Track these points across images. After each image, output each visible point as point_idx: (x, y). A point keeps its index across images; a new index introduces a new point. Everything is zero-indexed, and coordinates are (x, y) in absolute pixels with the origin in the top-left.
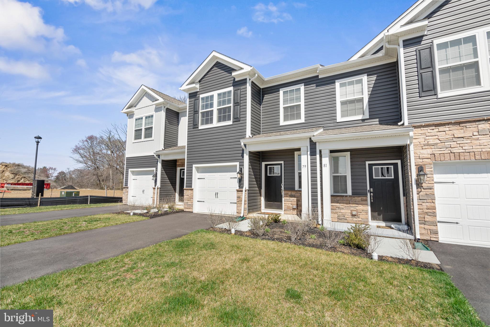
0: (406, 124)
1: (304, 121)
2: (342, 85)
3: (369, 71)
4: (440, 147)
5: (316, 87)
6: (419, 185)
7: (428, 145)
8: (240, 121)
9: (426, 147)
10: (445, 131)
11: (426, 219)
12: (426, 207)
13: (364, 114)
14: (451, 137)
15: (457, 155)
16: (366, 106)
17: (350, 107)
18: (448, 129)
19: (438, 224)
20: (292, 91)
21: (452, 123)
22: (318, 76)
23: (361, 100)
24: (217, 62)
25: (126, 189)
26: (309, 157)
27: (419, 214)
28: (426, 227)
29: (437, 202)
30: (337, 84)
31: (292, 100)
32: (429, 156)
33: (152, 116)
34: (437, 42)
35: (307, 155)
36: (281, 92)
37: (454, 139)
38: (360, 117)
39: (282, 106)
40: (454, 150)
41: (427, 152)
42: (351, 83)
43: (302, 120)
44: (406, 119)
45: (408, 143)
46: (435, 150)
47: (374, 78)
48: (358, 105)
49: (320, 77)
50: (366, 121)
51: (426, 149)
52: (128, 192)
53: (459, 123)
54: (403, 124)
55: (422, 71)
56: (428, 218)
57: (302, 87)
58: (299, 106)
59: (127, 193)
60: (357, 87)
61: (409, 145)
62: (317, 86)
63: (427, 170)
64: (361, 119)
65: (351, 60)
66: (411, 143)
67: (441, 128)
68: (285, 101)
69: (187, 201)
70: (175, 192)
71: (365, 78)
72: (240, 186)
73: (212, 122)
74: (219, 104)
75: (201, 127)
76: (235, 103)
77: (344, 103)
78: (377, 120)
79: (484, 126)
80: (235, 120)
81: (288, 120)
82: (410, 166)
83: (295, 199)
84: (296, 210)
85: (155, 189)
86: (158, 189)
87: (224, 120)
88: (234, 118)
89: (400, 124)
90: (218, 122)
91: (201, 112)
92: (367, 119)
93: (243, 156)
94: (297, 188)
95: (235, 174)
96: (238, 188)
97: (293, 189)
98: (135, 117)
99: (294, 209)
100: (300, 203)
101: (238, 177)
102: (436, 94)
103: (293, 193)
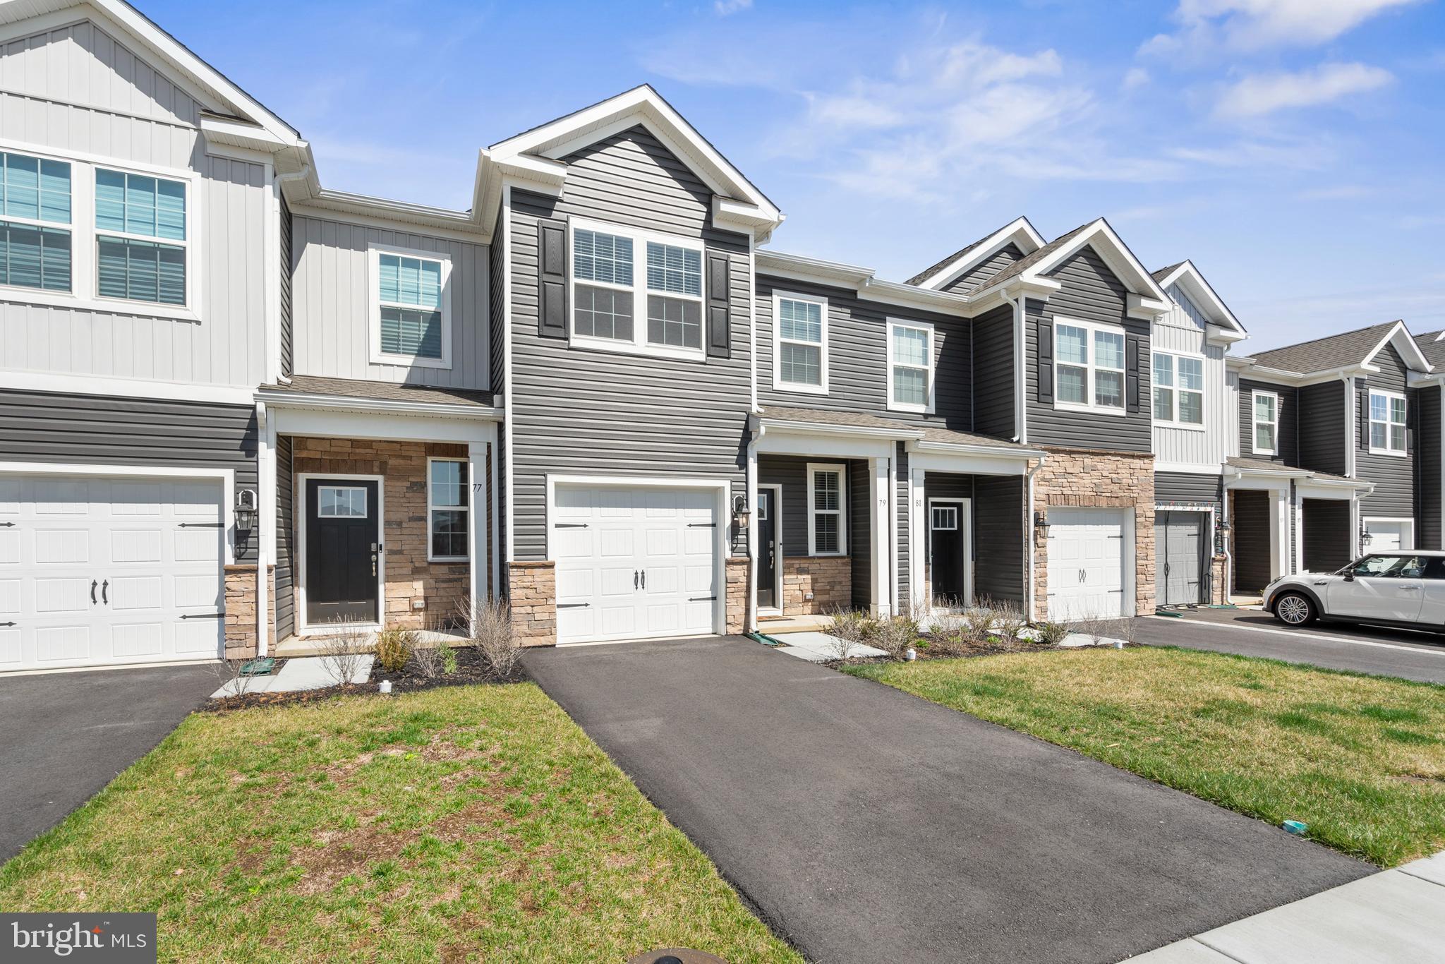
0: (1025, 442)
1: (827, 393)
2: (898, 331)
3: (940, 321)
4: (1054, 485)
5: (851, 317)
6: (1036, 543)
7: (1045, 480)
8: (729, 358)
9: (1043, 483)
10: (1058, 462)
11: (1039, 593)
13: (927, 405)
14: (1062, 471)
15: (1066, 497)
16: (932, 389)
18: (1060, 459)
19: (1048, 598)
20: (802, 307)
21: (1065, 450)
22: (855, 292)
23: (924, 373)
24: (640, 126)
26: (894, 482)
27: (1034, 585)
28: (1039, 604)
29: (1048, 566)
30: (891, 324)
31: (801, 330)
32: (1046, 499)
35: (887, 479)
37: (1067, 476)
38: (921, 409)
39: (777, 339)
40: (1065, 491)
41: (1044, 490)
42: (910, 333)
43: (824, 388)
44: (1022, 432)
45: (1024, 473)
46: (1051, 488)
47: (943, 336)
48: (919, 383)
49: (860, 296)
50: (930, 419)
51: (1042, 485)
53: (1070, 453)
54: (1018, 442)
55: (1041, 360)
56: (1040, 591)
57: (824, 307)
58: (817, 351)
60: (917, 344)
61: (1027, 478)
62: (853, 316)
63: (1045, 519)
64: (923, 412)
65: (918, 290)
66: (1030, 474)
67: (1058, 457)
69: (529, 609)
70: (294, 584)
71: (930, 330)
72: (733, 550)
73: (626, 332)
74: (655, 279)
75: (577, 340)
76: (711, 297)
77: (899, 371)
78: (944, 420)
79: (1088, 461)
80: (713, 351)
81: (804, 382)
82: (1028, 511)
83: (809, 577)
84: (810, 604)
85: (256, 571)
86: (270, 570)
87: (674, 339)
88: (712, 343)
89: (1015, 439)
90: (650, 341)
91: (577, 286)
92: (931, 415)
93: (743, 464)
94: (812, 550)
95: (704, 515)
96: (728, 555)
97: (805, 553)
99: (806, 601)
100: (818, 586)
101: (727, 523)
102: (1052, 403)
103: (804, 563)
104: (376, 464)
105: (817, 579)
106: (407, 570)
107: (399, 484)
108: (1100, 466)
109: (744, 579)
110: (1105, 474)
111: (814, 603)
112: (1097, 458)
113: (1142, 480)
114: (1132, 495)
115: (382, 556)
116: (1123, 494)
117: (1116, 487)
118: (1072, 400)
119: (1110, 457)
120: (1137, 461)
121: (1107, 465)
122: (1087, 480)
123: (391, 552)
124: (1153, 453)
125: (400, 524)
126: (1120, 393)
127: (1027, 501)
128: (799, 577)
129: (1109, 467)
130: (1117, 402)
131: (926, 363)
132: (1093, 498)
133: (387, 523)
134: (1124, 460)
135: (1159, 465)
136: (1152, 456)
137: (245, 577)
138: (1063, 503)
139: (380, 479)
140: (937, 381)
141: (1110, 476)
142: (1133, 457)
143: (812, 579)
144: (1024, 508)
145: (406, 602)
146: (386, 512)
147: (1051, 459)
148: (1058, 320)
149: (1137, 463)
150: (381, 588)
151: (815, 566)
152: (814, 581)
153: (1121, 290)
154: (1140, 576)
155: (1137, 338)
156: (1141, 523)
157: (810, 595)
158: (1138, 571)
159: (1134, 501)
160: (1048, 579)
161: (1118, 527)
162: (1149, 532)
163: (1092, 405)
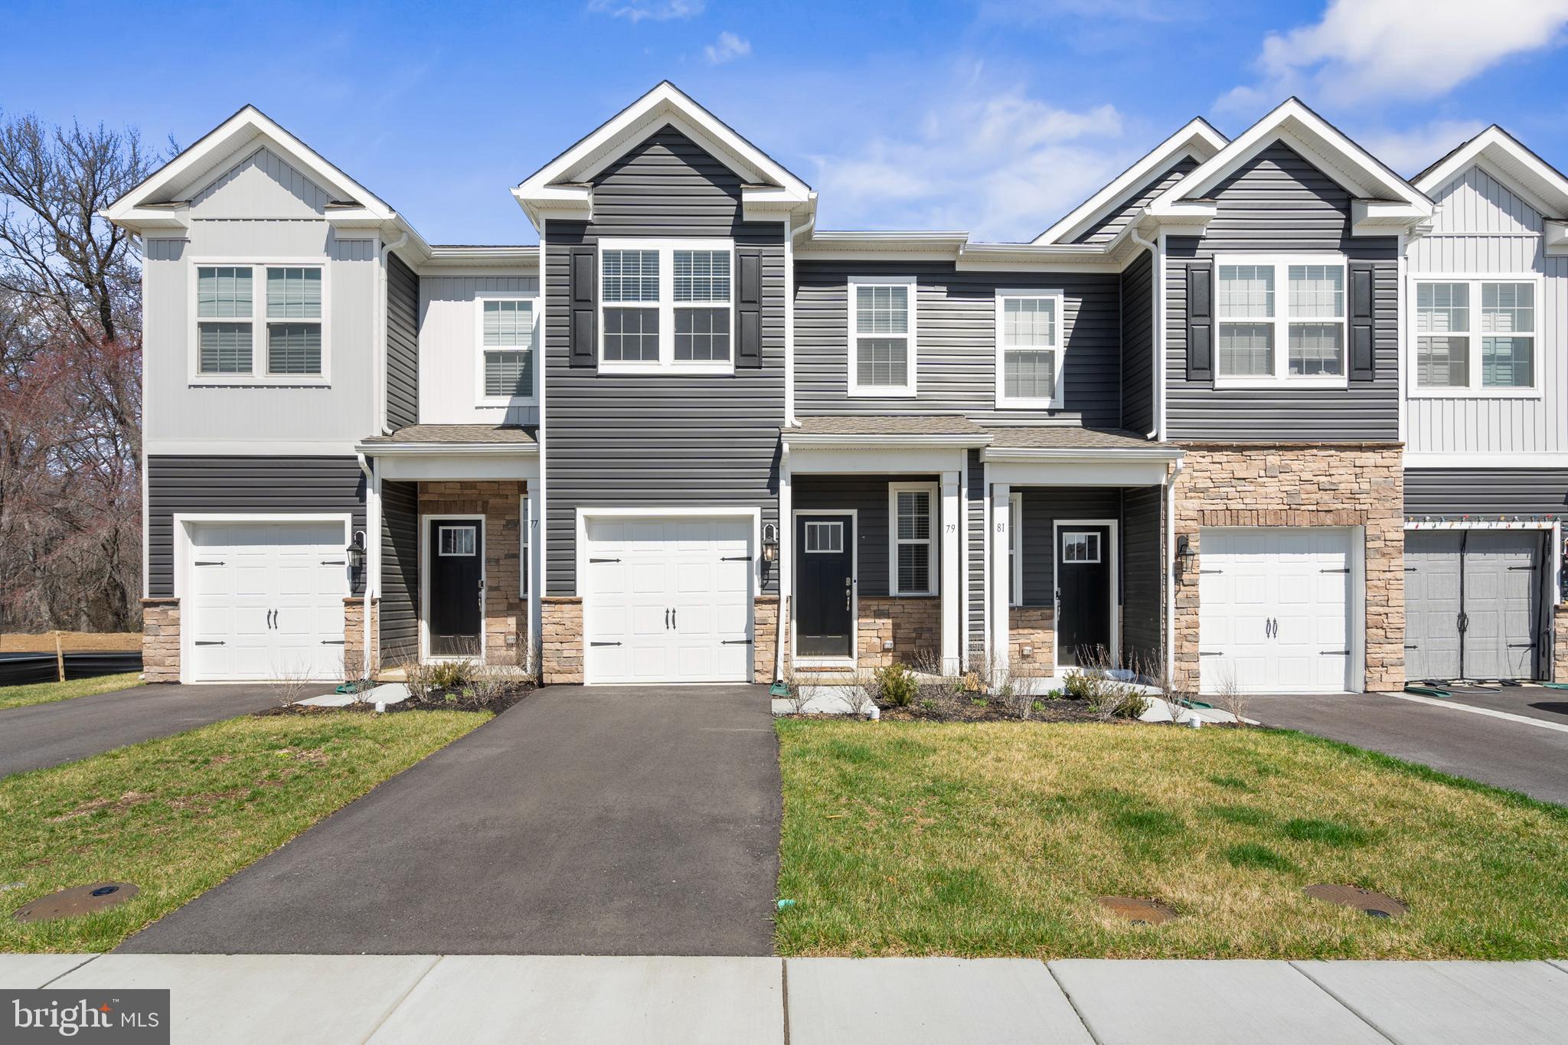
0: (1163, 438)
1: (914, 394)
2: (1010, 306)
3: (1069, 284)
4: (1213, 496)
5: (947, 296)
6: (1178, 579)
7: (1195, 489)
8: (760, 367)
9: (1192, 494)
10: (1221, 463)
11: (1185, 650)
12: (1184, 624)
13: (1053, 397)
14: (1225, 476)
15: (1235, 513)
16: (1059, 376)
17: (1024, 369)
18: (1225, 459)
19: (1201, 658)
20: (882, 292)
21: (1232, 446)
22: (952, 264)
23: (1050, 356)
26: (965, 501)
27: (1176, 639)
28: (1185, 665)
29: (1201, 611)
30: (1000, 298)
31: (884, 321)
32: (1194, 514)
33: (314, 274)
34: (1222, 260)
35: (958, 497)
36: (852, 288)
37: (1234, 482)
38: (1045, 403)
39: (853, 335)
40: (1233, 505)
41: (1193, 505)
42: (1030, 306)
43: (911, 389)
44: (1162, 428)
45: (1164, 482)
46: (1206, 502)
47: (1077, 303)
48: (1041, 370)
49: (959, 268)
50: (1057, 416)
51: (1191, 498)
52: (176, 622)
53: (1241, 449)
54: (1155, 439)
55: (1193, 320)
56: (1188, 647)
57: (912, 288)
58: (902, 344)
59: (172, 630)
60: (1041, 318)
61: (1166, 488)
62: (950, 294)
63: (1193, 545)
64: (1047, 407)
65: (1035, 244)
66: (1170, 482)
67: (1218, 456)
68: (864, 321)
69: (558, 646)
70: (417, 617)
71: (1059, 298)
72: (763, 587)
73: (652, 353)
74: (681, 290)
75: (605, 367)
76: (741, 300)
77: (1011, 357)
78: (1079, 415)
79: (1273, 459)
80: (744, 361)
81: (870, 383)
82: (1166, 535)
83: (890, 621)
84: (890, 654)
85: (363, 604)
86: (373, 603)
87: (702, 354)
88: (740, 353)
89: (1150, 435)
90: (676, 358)
91: (605, 310)
92: (1059, 411)
93: (774, 487)
94: (894, 589)
95: (739, 548)
96: (757, 592)
97: (882, 592)
98: (194, 258)
99: (885, 651)
100: (901, 633)
101: (757, 556)
102: (1212, 380)
103: (884, 606)
104: (480, 503)
105: (900, 624)
106: (503, 607)
107: (496, 522)
108: (1295, 465)
109: (774, 620)
110: (1306, 476)
111: (895, 654)
112: (1290, 455)
113: (1377, 483)
114: (1358, 507)
115: (483, 593)
116: (1340, 506)
117: (1327, 497)
119: (1315, 451)
120: (1370, 454)
121: (1309, 465)
122: (1272, 487)
123: (491, 589)
124: (1401, 439)
125: (497, 561)
127: (1166, 520)
128: (877, 621)
129: (1314, 466)
130: (1334, 367)
131: (1052, 342)
132: (1284, 513)
133: (488, 560)
134: (1343, 455)
135: (1410, 459)
136: (1400, 446)
137: (358, 608)
138: (1228, 521)
139: (482, 517)
140: (1066, 365)
141: (1315, 479)
142: (1360, 448)
143: (893, 624)
144: (1162, 530)
145: (502, 637)
146: (487, 549)
147: (1209, 459)
149: (1369, 458)
150: (483, 622)
151: (897, 609)
152: (896, 627)
153: (1344, 201)
154: (1374, 630)
155: (1372, 265)
156: (1377, 550)
157: (889, 644)
158: (1370, 623)
159: (1363, 517)
160: (1201, 631)
161: (1342, 557)
162: (1393, 562)
163: (1284, 377)
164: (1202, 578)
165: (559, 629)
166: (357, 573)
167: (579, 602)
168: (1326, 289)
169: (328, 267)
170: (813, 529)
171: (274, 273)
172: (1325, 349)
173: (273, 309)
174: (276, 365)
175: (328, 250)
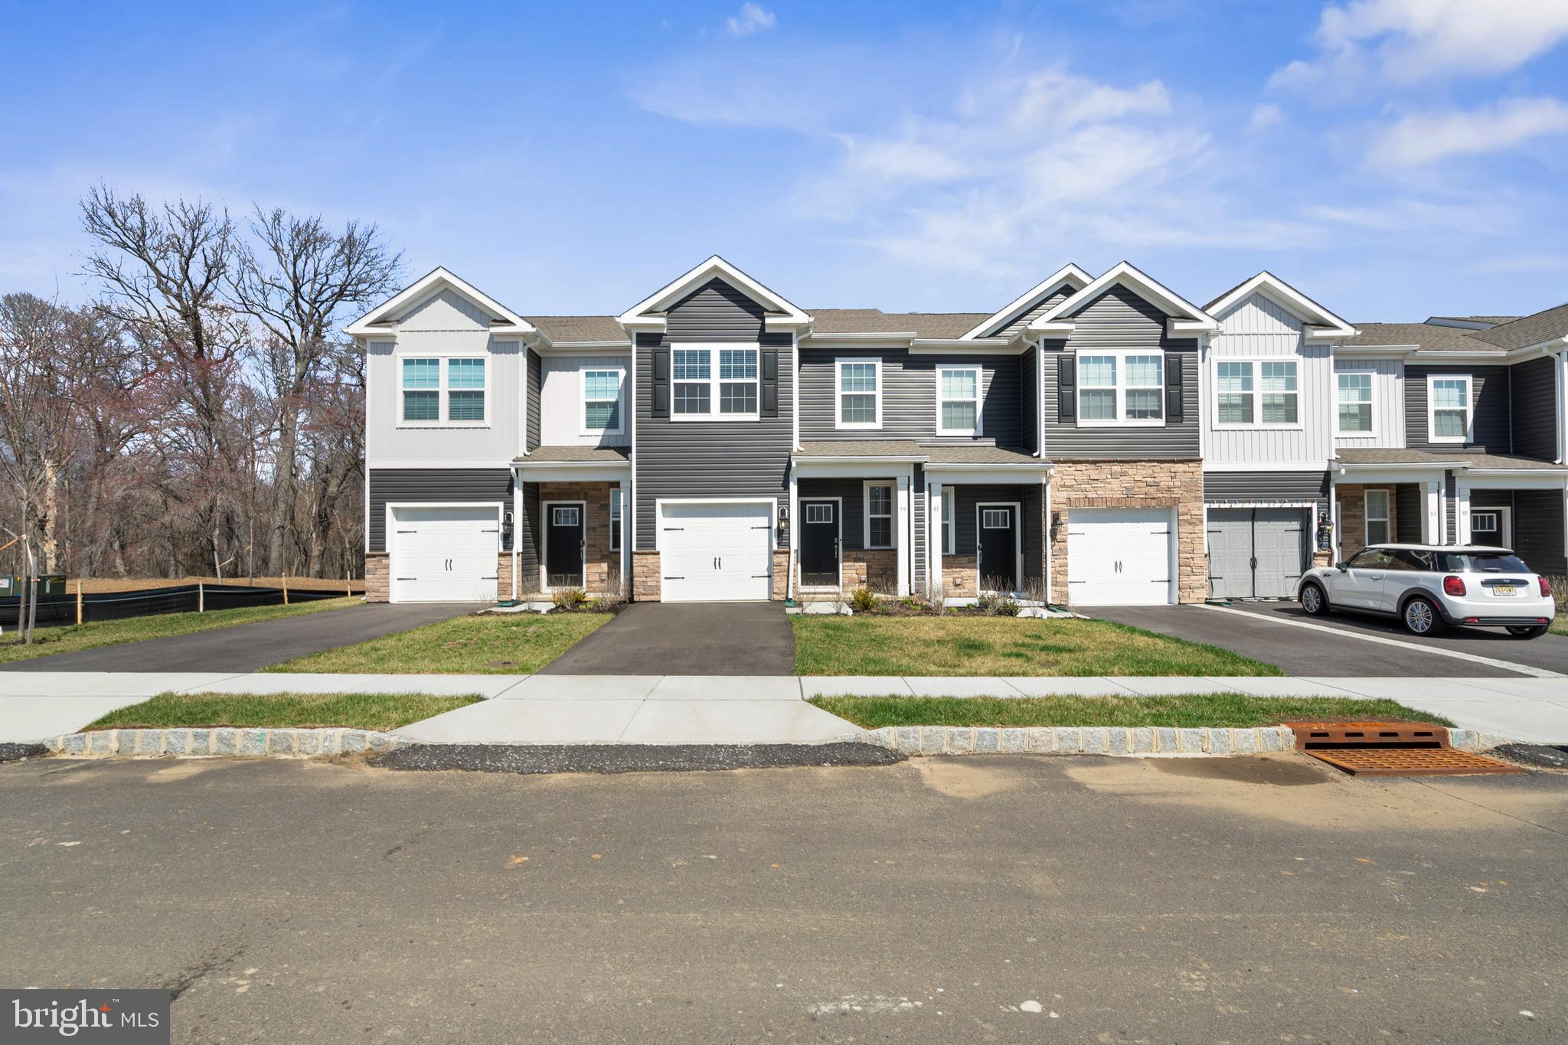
0: (1043, 456)
1: (881, 427)
2: (945, 374)
3: (986, 361)
4: (1076, 490)
5: (903, 369)
6: (1053, 538)
7: (1064, 486)
8: (777, 416)
9: (1062, 489)
10: (1081, 471)
11: (1058, 580)
12: (1058, 565)
13: (976, 428)
15: (1091, 500)
16: (980, 416)
17: (956, 413)
18: (1083, 468)
19: (1069, 585)
20: (859, 367)
21: (1088, 461)
22: (907, 350)
23: (973, 404)
24: (717, 278)
25: (380, 561)
26: (912, 493)
27: (1052, 573)
28: (1058, 588)
29: (1069, 558)
30: (939, 370)
31: (859, 384)
32: (1065, 501)
33: (480, 362)
35: (908, 492)
36: (838, 364)
37: (1089, 481)
38: (970, 432)
39: (839, 393)
40: (1090, 495)
41: (1063, 495)
42: (959, 374)
43: (878, 424)
44: (1043, 450)
45: (1044, 482)
46: (1071, 493)
47: (992, 372)
48: (968, 413)
49: (910, 352)
50: (979, 440)
51: (1062, 491)
52: (387, 567)
53: (1094, 462)
54: (1039, 456)
55: (1063, 387)
56: (1060, 578)
57: (879, 365)
58: (872, 399)
59: (384, 571)
60: (967, 382)
61: (1045, 485)
62: (905, 367)
63: (1063, 518)
64: (970, 435)
65: (961, 339)
66: (1047, 482)
67: (1078, 467)
68: (846, 384)
69: (645, 579)
71: (979, 370)
72: (779, 544)
73: (703, 408)
74: (725, 372)
75: (674, 418)
76: (762, 378)
77: (946, 405)
78: (993, 440)
79: (1116, 468)
80: (767, 413)
81: (851, 421)
82: (1045, 512)
84: (864, 583)
85: (511, 555)
86: (518, 554)
87: (738, 409)
88: (765, 408)
89: (1035, 454)
90: (722, 412)
91: (675, 386)
92: (981, 437)
93: (786, 486)
94: (867, 544)
95: (763, 521)
96: (775, 547)
97: (860, 547)
98: (400, 354)
99: (861, 582)
100: (872, 571)
101: (775, 526)
102: (1075, 422)
103: (860, 555)
104: (582, 494)
106: (600, 557)
107: (593, 504)
108: (1131, 472)
109: (787, 564)
110: (1137, 478)
111: (869, 584)
112: (1127, 466)
113: (1185, 482)
114: (1173, 496)
115: (584, 548)
116: (1161, 495)
117: (1152, 490)
118: (1101, 418)
119: (1144, 463)
120: (1180, 465)
121: (1139, 473)
122: (1116, 484)
123: (590, 546)
124: (1201, 457)
125: (594, 529)
126: (1160, 406)
127: (1045, 504)
129: (1144, 472)
130: (1156, 414)
131: (975, 396)
132: (1124, 500)
133: (588, 528)
134: (1162, 465)
135: (1207, 466)
136: (1201, 460)
137: (507, 558)
138: (1087, 504)
139: (583, 502)
140: (984, 409)
141: (1144, 480)
142: (1173, 462)
144: (1043, 510)
145: (599, 575)
146: (588, 521)
147: (1073, 468)
148: (1081, 353)
149: (1180, 467)
150: (584, 566)
151: (869, 557)
152: (869, 567)
153: (1160, 317)
154: (1184, 568)
155: (1181, 355)
156: (1185, 521)
157: (864, 577)
158: (1181, 564)
159: (1176, 501)
160: (1069, 569)
161: (1166, 524)
162: (1196, 528)
163: (1122, 420)
164: (1070, 538)
165: (645, 569)
166: (507, 538)
167: (658, 553)
168: (1152, 369)
169: (489, 357)
170: (812, 509)
171: (453, 362)
172: (1151, 404)
173: (452, 382)
174: (454, 415)
175: (489, 348)
